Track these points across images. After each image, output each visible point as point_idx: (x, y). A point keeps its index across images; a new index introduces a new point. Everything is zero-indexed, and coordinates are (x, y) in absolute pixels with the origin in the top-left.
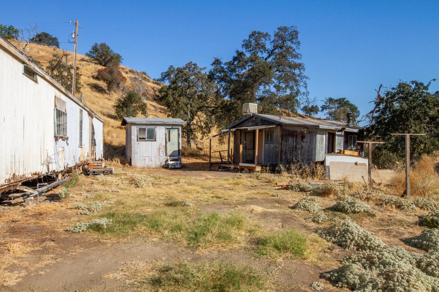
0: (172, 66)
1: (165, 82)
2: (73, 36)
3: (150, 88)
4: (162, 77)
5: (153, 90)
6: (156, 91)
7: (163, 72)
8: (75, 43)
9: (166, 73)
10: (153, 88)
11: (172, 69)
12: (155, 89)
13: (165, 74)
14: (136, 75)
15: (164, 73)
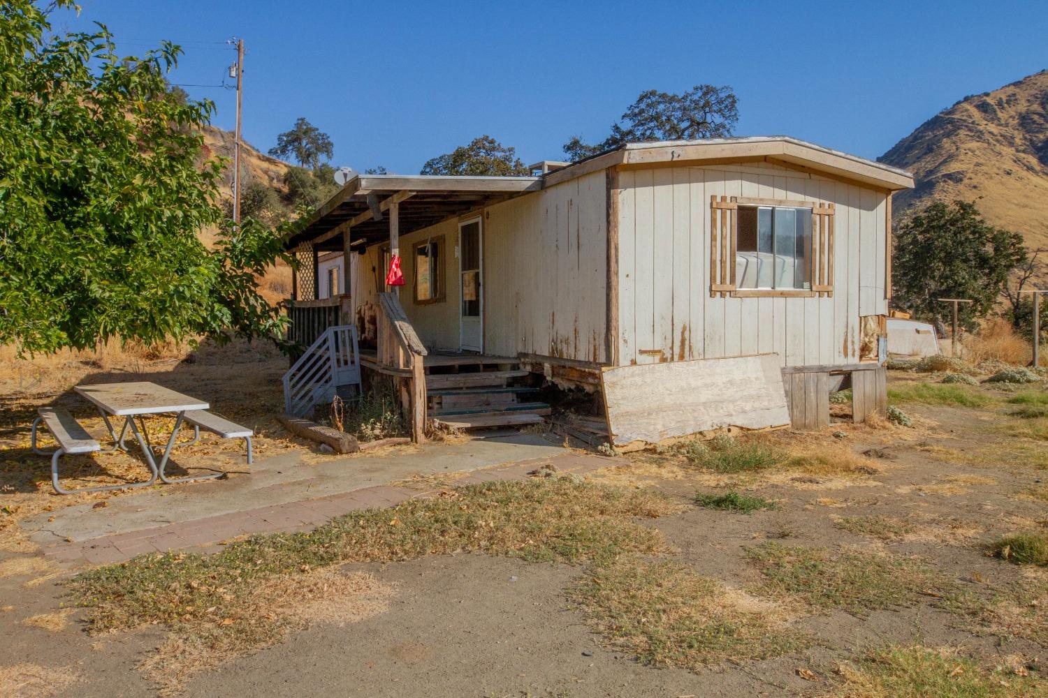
0: (302, 119)
1: (288, 157)
2: (234, 74)
3: (260, 173)
4: (279, 144)
5: (267, 177)
6: (273, 179)
7: (282, 133)
8: (238, 89)
9: (287, 135)
10: (266, 172)
11: (305, 127)
12: (271, 174)
13: (285, 139)
14: (220, 139)
15: (285, 135)
